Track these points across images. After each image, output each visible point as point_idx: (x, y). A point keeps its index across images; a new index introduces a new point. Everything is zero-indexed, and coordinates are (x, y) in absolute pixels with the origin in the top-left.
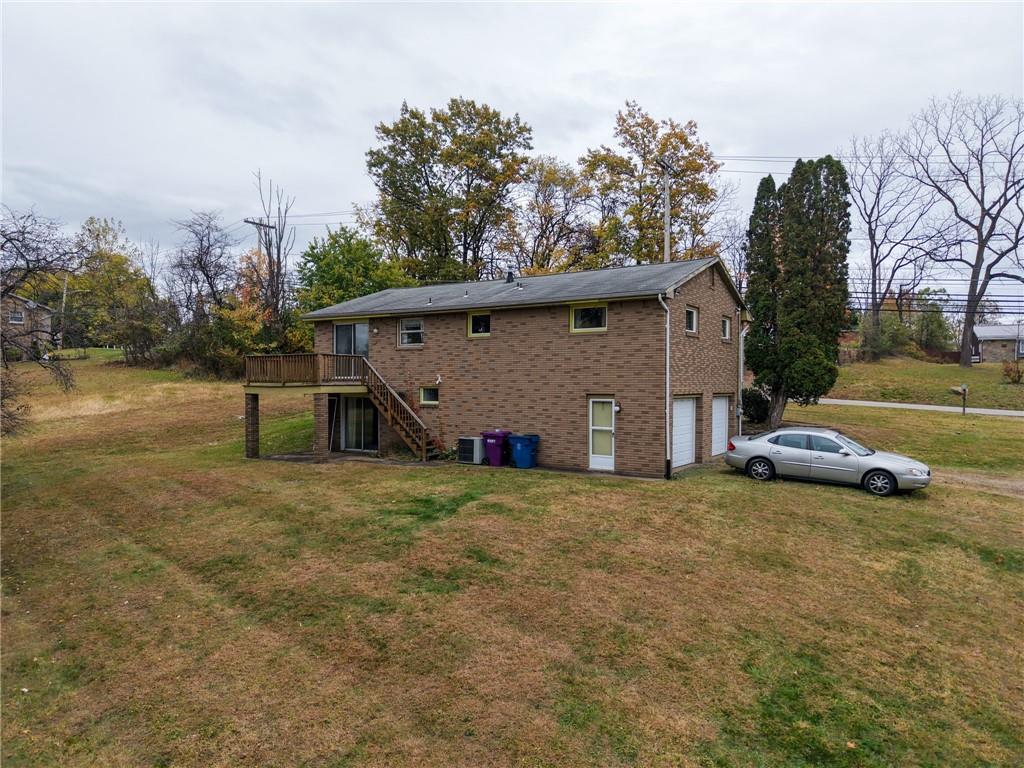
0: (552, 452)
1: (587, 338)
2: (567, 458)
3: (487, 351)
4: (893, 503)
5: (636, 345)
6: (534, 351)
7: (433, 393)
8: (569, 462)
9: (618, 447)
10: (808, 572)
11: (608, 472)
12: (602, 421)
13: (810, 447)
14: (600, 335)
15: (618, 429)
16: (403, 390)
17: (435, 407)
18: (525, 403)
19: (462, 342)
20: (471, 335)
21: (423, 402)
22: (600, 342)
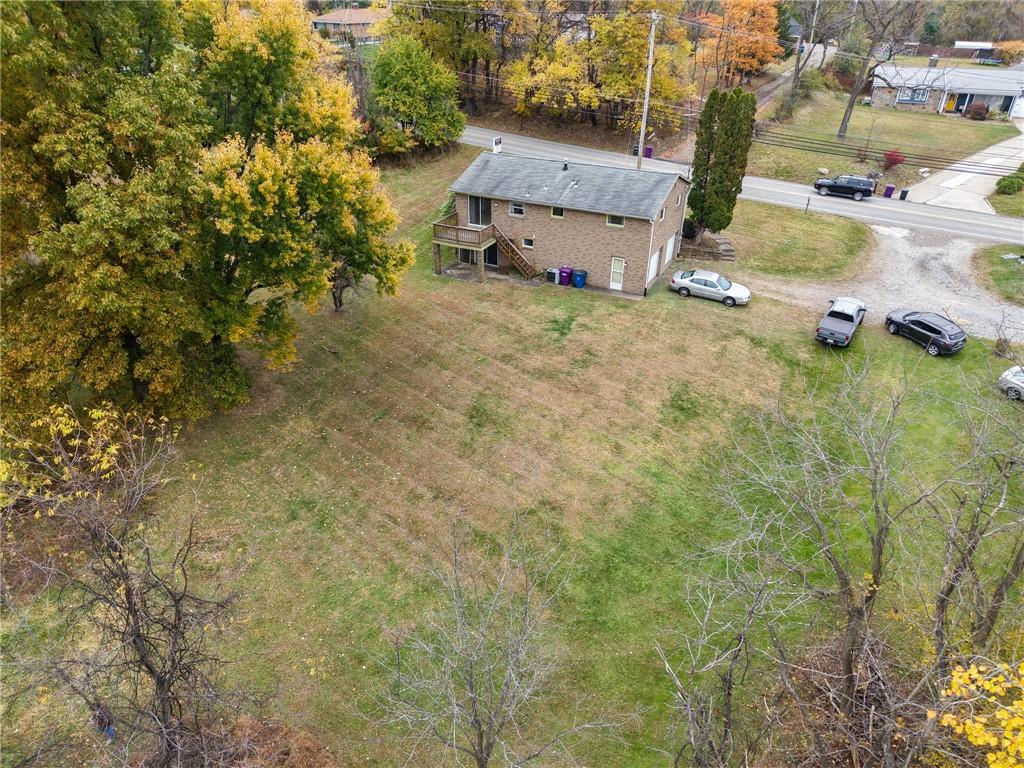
0: (592, 280)
1: (614, 229)
2: (600, 283)
3: (561, 227)
4: (733, 309)
5: (637, 237)
6: (587, 231)
7: (530, 242)
8: (600, 285)
9: (624, 281)
10: (691, 354)
11: (618, 291)
12: (617, 268)
13: (705, 285)
14: (621, 230)
15: (625, 273)
16: (513, 238)
17: (531, 250)
18: (580, 255)
19: (548, 219)
20: (553, 216)
21: (524, 246)
22: (620, 233)
